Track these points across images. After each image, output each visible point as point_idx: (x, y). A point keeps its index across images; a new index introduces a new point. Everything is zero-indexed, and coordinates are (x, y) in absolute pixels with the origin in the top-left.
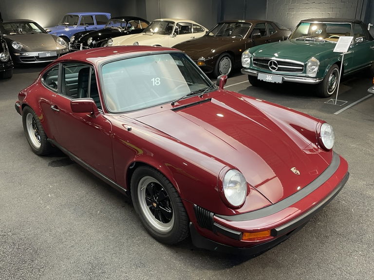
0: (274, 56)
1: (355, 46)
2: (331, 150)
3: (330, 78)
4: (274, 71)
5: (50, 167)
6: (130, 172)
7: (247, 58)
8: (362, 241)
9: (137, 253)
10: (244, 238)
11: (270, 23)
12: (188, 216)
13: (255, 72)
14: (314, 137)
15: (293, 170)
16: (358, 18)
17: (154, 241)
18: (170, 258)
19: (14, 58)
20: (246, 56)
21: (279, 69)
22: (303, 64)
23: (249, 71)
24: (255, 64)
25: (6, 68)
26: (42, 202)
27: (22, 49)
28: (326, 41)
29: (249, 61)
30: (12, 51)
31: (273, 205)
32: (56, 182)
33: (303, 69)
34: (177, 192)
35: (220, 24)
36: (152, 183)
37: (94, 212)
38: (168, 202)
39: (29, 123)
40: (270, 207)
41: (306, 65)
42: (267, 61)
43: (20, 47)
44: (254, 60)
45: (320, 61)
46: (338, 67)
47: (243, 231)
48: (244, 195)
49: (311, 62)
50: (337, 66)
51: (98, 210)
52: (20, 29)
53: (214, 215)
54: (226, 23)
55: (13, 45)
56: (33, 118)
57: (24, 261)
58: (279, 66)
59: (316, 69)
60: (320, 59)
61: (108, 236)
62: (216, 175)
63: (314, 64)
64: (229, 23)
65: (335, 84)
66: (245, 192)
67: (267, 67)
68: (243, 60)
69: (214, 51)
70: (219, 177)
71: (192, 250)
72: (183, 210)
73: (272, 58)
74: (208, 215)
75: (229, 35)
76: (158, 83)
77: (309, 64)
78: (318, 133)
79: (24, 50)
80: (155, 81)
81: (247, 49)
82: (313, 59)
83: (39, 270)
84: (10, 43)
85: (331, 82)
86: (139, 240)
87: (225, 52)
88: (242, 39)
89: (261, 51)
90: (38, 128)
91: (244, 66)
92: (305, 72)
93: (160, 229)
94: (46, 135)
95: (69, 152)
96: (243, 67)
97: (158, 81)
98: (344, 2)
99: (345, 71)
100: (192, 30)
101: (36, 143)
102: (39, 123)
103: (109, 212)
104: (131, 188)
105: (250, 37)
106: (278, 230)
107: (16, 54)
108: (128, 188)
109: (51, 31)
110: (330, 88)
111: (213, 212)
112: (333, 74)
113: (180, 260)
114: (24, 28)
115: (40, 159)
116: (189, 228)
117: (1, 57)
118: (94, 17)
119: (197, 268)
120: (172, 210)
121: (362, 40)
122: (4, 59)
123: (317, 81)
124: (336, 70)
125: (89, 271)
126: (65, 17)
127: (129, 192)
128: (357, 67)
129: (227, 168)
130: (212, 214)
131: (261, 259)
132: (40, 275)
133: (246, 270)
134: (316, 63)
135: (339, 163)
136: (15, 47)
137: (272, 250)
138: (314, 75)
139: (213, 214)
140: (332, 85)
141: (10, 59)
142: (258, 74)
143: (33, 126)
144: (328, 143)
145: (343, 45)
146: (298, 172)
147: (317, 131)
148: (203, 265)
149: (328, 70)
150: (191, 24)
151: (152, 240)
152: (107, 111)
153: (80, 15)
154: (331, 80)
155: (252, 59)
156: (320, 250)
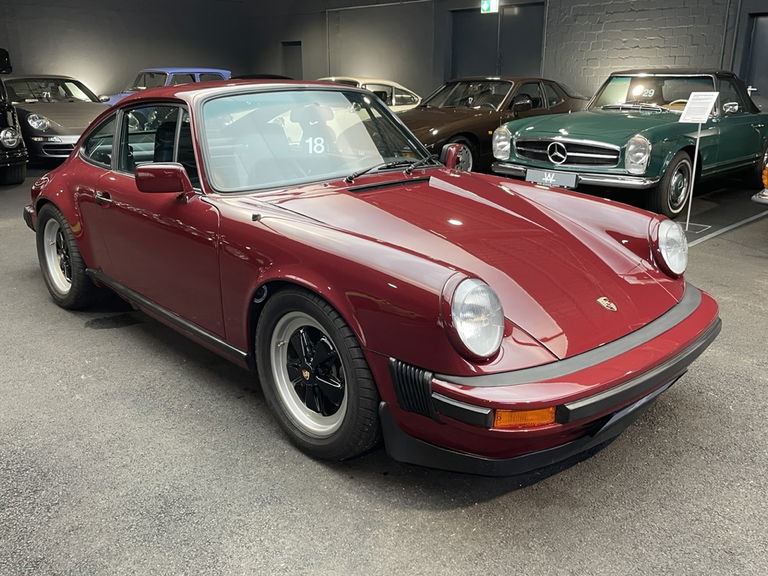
0: (559, 134)
1: (722, 120)
2: (681, 275)
3: (674, 180)
4: (558, 164)
5: (88, 328)
6: (255, 311)
7: (504, 140)
8: (753, 462)
9: (266, 480)
10: (498, 423)
11: (550, 84)
12: (377, 389)
13: (521, 168)
14: (646, 248)
15: (602, 301)
16: (727, 69)
17: (304, 457)
18: (336, 487)
19: (32, 146)
20: (502, 138)
21: (570, 161)
22: (617, 148)
23: (509, 166)
24: (520, 152)
25: (14, 159)
26: (65, 388)
27: (49, 128)
28: (663, 110)
29: (508, 147)
30: (28, 132)
31: (559, 363)
32: (99, 355)
33: (618, 159)
34: (359, 345)
35: (450, 85)
36: (301, 328)
37: (175, 406)
38: (334, 369)
39: (50, 241)
40: (553, 364)
41: (623, 151)
42: (543, 144)
43: (45, 125)
44: (518, 144)
45: (653, 144)
46: (689, 158)
47: (495, 407)
48: (498, 333)
49: (634, 144)
50: (686, 155)
51: (186, 403)
52: (47, 94)
53: (432, 378)
54: (463, 82)
55: (30, 122)
56: (59, 230)
57: (17, 492)
58: (568, 154)
59: (645, 158)
60: (653, 139)
61: (202, 448)
62: (438, 292)
63: (639, 147)
64: (468, 83)
65: (683, 191)
66: (499, 329)
67: (544, 157)
68: (496, 145)
69: (435, 132)
70: (443, 297)
71: (385, 474)
72: (366, 376)
73: (556, 138)
74: (420, 378)
75: (468, 105)
76: (319, 148)
77: (631, 148)
78: (654, 239)
79: (52, 132)
80: (314, 145)
81: (503, 123)
82: (639, 138)
83: (49, 508)
84: (23, 117)
85: (676, 189)
86: (270, 455)
87: (459, 134)
88: (494, 111)
89: (532, 128)
90: (67, 250)
91: (499, 157)
92: (622, 166)
93: (315, 429)
94: (83, 262)
95: (129, 291)
96: (496, 160)
97: (321, 145)
98: (697, 45)
99: (704, 168)
100: (394, 101)
101: (63, 284)
102: (71, 237)
103: (209, 406)
104: (257, 344)
105: (510, 107)
106: (571, 407)
107: (36, 139)
108: (251, 349)
109: (108, 100)
110: (674, 200)
111: (429, 371)
112: (680, 171)
113: (358, 493)
114: (55, 91)
115: (68, 315)
116: (378, 418)
117: (4, 139)
118: (197, 76)
119: (395, 506)
120: (343, 384)
121: (736, 108)
122: (10, 143)
123: (648, 182)
124: (685, 164)
125: (159, 511)
126: (140, 76)
127: (251, 359)
128: (728, 162)
129: (461, 276)
130: (428, 375)
131: (534, 492)
132: (49, 518)
133: (503, 511)
134: (645, 146)
135: (699, 300)
136: (34, 124)
137: (560, 475)
138: (641, 171)
139: (430, 375)
140: (678, 193)
141: (21, 144)
142: (526, 172)
143: (58, 247)
144: (676, 262)
145: (699, 108)
146: (612, 305)
147: (650, 237)
148: (410, 501)
149: (668, 163)
150: (391, 87)
151: (297, 455)
152: (210, 190)
153: (169, 72)
154: (676, 184)
155: (514, 143)
156: (663, 476)
